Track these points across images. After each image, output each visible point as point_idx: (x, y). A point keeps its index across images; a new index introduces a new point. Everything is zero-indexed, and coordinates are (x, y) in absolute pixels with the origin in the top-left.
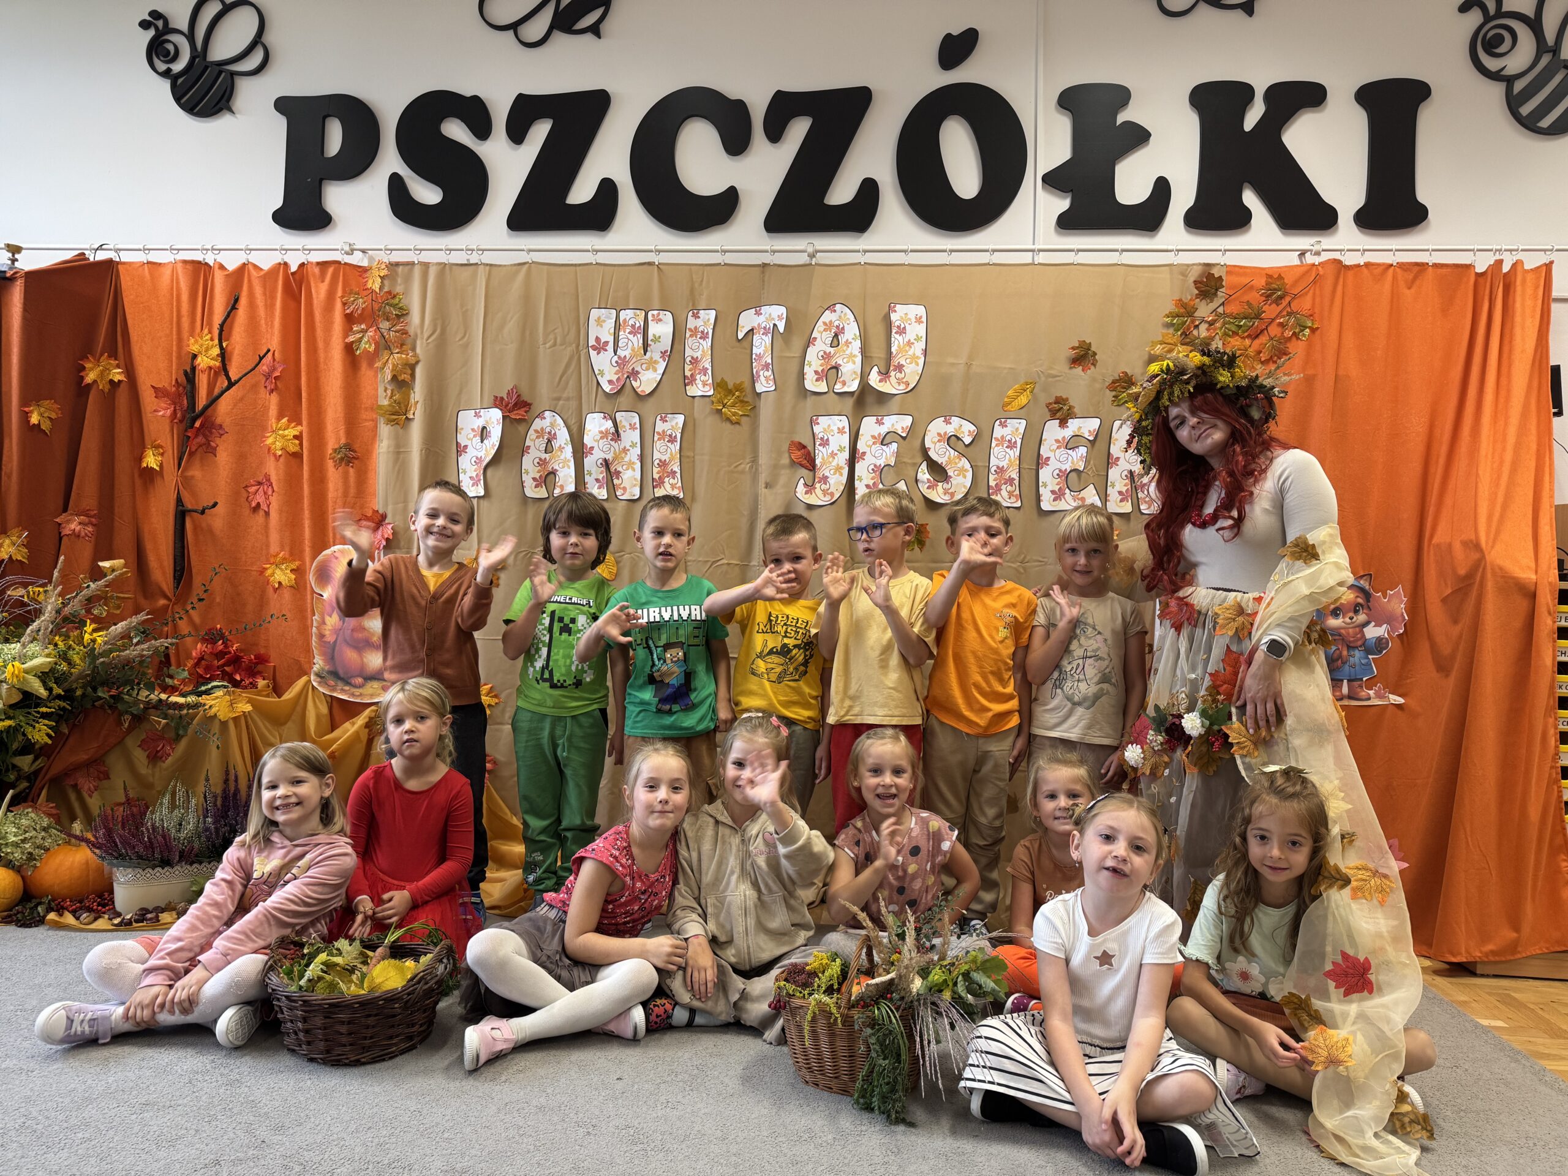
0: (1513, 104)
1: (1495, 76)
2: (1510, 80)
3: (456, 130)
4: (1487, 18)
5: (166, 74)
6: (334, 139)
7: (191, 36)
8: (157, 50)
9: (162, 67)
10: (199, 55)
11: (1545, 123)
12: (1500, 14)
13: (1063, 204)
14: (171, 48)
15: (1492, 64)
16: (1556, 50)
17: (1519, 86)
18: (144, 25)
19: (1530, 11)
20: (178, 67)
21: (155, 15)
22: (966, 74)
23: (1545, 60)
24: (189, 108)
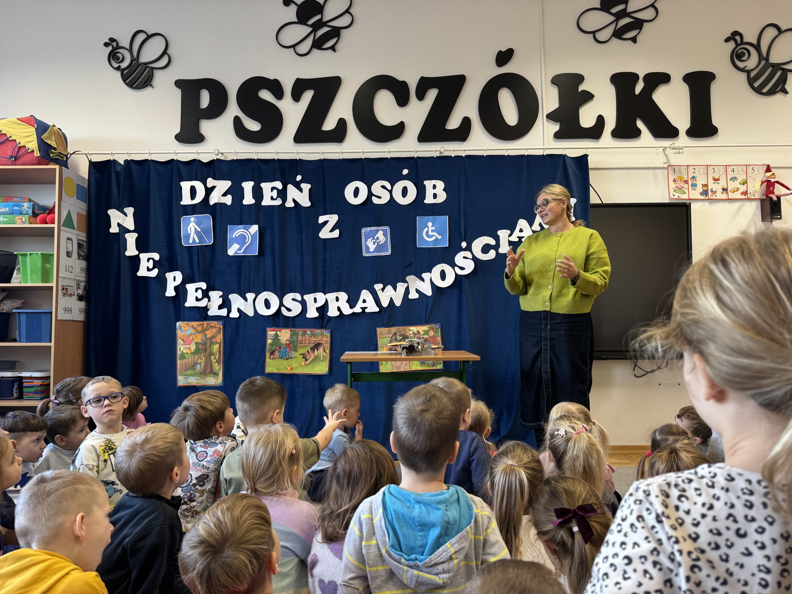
0: (751, 82)
1: (742, 70)
2: (749, 72)
3: (266, 95)
4: (737, 45)
5: (118, 69)
6: (205, 99)
7: (130, 50)
8: (113, 56)
9: (116, 65)
10: (135, 60)
12: (742, 43)
13: (556, 127)
14: (119, 55)
15: (741, 65)
16: (767, 59)
17: (753, 74)
18: (106, 45)
20: (124, 65)
21: (112, 40)
22: (508, 69)
23: (763, 63)
24: (131, 85)
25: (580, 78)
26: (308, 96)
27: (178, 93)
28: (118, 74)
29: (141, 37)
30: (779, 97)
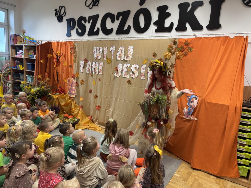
3: (83, 22)
6: (71, 24)
8: (56, 14)
9: (56, 16)
10: (60, 14)
11: (250, 4)
13: (156, 28)
18: (55, 11)
20: (58, 16)
21: (56, 9)
22: (144, 6)
24: (59, 21)
25: (166, 7)
26: (91, 21)
27: (66, 22)
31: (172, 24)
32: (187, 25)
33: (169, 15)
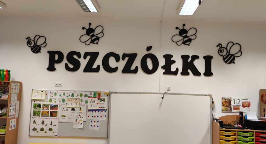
0: (224, 59)
1: (221, 55)
2: (223, 56)
3: (75, 57)
4: (220, 48)
5: (30, 47)
6: (57, 57)
7: (34, 41)
8: (29, 43)
9: (29, 45)
10: (35, 44)
11: (228, 62)
12: (222, 47)
13: (164, 71)
14: (30, 42)
15: (221, 54)
16: (229, 52)
17: (225, 57)
18: (27, 39)
19: (226, 47)
20: (32, 45)
21: (28, 37)
22: (150, 52)
23: (228, 53)
24: (33, 52)
25: (171, 56)
26: (88, 58)
27: (48, 55)
28: (30, 48)
29: (37, 37)
30: (232, 64)
31: (177, 69)
32: (189, 71)
33: (174, 62)
